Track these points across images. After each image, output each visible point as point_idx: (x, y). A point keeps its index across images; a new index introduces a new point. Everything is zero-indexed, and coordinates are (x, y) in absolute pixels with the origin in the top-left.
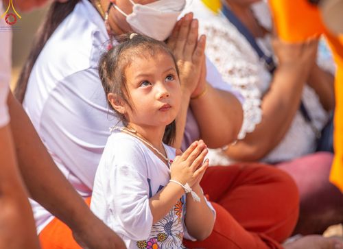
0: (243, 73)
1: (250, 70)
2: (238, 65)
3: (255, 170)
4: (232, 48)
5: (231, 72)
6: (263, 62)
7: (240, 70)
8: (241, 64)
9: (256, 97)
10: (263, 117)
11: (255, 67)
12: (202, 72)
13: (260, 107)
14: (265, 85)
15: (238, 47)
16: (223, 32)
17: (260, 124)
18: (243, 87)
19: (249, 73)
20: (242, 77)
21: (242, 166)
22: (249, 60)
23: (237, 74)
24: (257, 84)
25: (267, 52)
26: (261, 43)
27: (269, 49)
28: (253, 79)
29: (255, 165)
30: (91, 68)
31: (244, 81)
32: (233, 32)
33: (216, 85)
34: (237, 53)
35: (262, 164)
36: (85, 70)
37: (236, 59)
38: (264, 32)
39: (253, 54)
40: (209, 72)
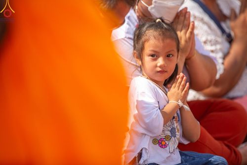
0: (213, 43)
1: (217, 41)
2: (209, 38)
3: (221, 102)
4: (205, 27)
5: (205, 42)
6: (225, 37)
7: (211, 41)
8: (211, 37)
9: (220, 58)
10: (225, 70)
11: (219, 40)
12: (192, 43)
13: (223, 63)
14: (226, 50)
15: (210, 27)
16: (200, 18)
17: (223, 74)
18: (212, 51)
19: (216, 43)
20: (212, 45)
21: (212, 100)
22: (216, 35)
23: (209, 44)
24: (221, 50)
25: (227, 30)
26: (224, 25)
27: (228, 28)
28: (218, 47)
29: (220, 100)
30: (126, 37)
31: (213, 48)
32: (206, 18)
33: (201, 52)
34: (209, 31)
35: (225, 99)
36: (122, 39)
37: (208, 34)
38: (225, 18)
39: (219, 32)
40: (196, 43)
